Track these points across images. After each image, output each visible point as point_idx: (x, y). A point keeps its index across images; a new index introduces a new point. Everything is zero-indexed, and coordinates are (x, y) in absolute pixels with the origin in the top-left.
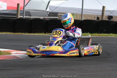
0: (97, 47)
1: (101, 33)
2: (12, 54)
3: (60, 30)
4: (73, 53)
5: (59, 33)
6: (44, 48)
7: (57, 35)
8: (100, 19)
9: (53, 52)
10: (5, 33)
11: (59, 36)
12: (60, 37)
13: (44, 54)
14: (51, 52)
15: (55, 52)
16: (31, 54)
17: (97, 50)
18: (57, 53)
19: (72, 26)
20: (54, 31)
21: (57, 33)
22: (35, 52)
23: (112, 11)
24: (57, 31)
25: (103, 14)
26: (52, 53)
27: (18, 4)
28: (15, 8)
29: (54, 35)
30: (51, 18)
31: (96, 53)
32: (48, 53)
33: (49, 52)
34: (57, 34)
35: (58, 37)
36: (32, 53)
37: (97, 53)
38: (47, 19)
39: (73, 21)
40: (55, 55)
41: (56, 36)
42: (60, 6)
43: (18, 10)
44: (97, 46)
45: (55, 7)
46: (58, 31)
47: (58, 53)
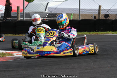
1: (98, 31)
2: (14, 55)
8: (97, 18)
10: (7, 35)
23: (108, 10)
25: (99, 13)
27: (18, 7)
28: (16, 11)
30: (50, 19)
38: (46, 20)
42: (58, 7)
43: (18, 13)
45: (53, 8)
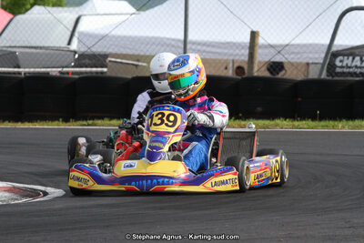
0: (277, 161)
3: (174, 110)
4: (223, 183)
5: (172, 118)
6: (131, 166)
7: (167, 125)
9: (161, 180)
11: (172, 130)
12: (175, 131)
13: (133, 186)
14: (155, 181)
15: (166, 180)
16: (84, 186)
17: (278, 171)
18: (172, 184)
19: (200, 94)
20: (155, 113)
21: (165, 118)
22: (99, 180)
24: (163, 115)
26: (158, 183)
29: (155, 124)
31: (274, 181)
32: (144, 182)
33: (149, 181)
34: (166, 122)
35: (169, 133)
36: (91, 183)
37: (277, 179)
39: (203, 80)
40: (167, 189)
41: (163, 128)
44: (278, 158)
46: (167, 113)
47: (176, 184)
